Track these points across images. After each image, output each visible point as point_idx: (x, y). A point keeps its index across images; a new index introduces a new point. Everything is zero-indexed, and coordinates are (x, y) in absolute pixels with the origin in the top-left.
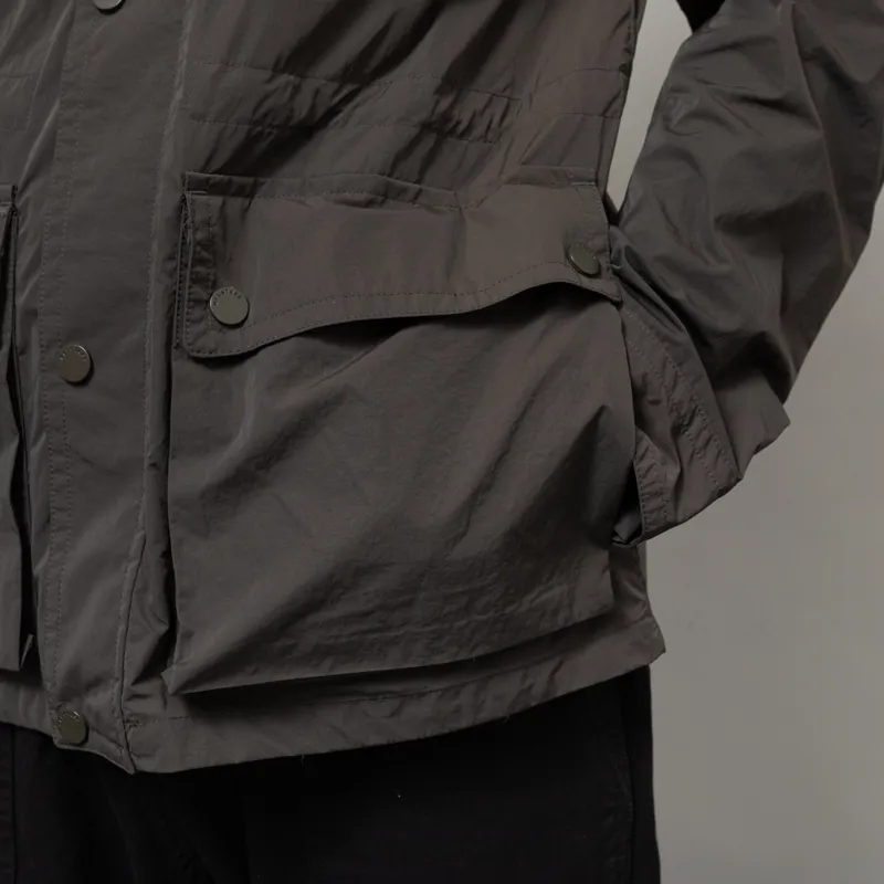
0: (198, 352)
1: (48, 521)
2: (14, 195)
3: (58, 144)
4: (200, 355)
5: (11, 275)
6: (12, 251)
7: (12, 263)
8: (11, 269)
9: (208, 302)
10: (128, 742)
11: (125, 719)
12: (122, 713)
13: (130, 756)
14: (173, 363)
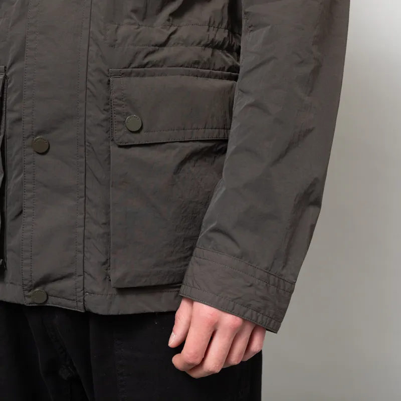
0: (121, 143)
1: (21, 212)
2: (5, 70)
3: (26, 49)
4: (121, 144)
5: (5, 105)
6: (5, 95)
7: (5, 99)
8: (5, 102)
9: (124, 122)
10: (84, 300)
11: (85, 291)
12: (84, 288)
13: (84, 306)
14: (111, 147)
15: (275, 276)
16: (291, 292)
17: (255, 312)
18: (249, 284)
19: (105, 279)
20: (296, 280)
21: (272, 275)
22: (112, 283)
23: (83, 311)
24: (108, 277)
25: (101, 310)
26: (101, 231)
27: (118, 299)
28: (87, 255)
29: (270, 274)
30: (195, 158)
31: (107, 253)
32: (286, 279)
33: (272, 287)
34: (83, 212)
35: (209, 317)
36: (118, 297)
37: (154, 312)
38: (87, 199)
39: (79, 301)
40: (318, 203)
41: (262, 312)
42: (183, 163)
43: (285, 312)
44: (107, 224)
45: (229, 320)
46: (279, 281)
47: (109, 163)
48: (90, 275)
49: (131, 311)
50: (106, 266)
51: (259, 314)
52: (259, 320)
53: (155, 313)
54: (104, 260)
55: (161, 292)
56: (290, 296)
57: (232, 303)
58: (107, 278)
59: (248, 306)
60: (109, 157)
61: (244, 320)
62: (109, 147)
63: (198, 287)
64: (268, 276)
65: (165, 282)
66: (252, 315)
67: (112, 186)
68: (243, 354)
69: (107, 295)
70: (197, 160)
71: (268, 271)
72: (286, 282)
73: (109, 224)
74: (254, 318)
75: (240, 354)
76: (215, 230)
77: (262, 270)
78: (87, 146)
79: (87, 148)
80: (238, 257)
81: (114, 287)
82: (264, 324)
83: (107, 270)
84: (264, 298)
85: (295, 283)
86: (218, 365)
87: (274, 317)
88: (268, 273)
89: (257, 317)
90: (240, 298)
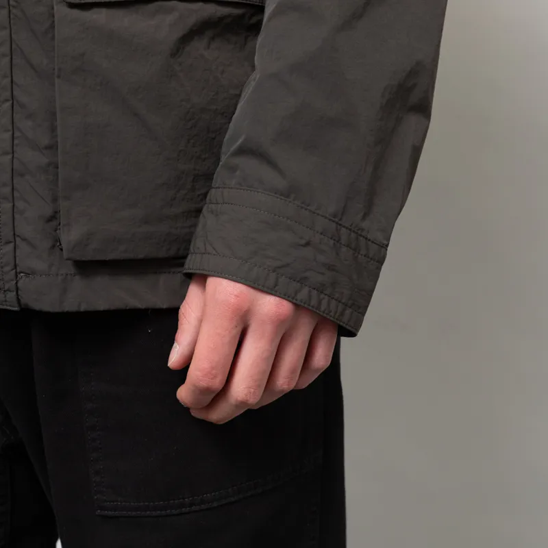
10: (17, 289)
11: (18, 271)
12: (15, 266)
13: (18, 298)
14: (55, 7)
15: (350, 230)
16: (381, 261)
17: (315, 292)
18: (303, 242)
19: (54, 246)
20: (389, 240)
21: (344, 227)
22: (65, 253)
23: (16, 309)
24: (58, 244)
25: (47, 303)
26: (44, 160)
27: (78, 284)
28: (20, 205)
29: (340, 225)
30: (209, 33)
31: (55, 200)
32: (369, 237)
33: (344, 249)
34: (10, 128)
35: (233, 300)
36: (77, 277)
37: (143, 307)
38: (15, 103)
39: (9, 290)
40: (424, 108)
41: (327, 292)
42: (186, 38)
43: (371, 296)
44: (52, 147)
45: (269, 306)
46: (357, 239)
47: (53, 38)
48: (24, 240)
49: (102, 305)
50: (54, 223)
51: (322, 296)
52: (323, 307)
53: (146, 310)
54: (48, 211)
55: (156, 273)
56: (379, 269)
57: (273, 276)
58: (56, 244)
59: (303, 281)
60: (52, 26)
61: (297, 306)
62: (53, 8)
63: (214, 252)
64: (337, 230)
65: (162, 254)
66: (310, 296)
67: (59, 77)
68: (299, 371)
69: (57, 275)
70: (213, 38)
71: (336, 220)
72: (370, 243)
73: (57, 149)
74: (314, 302)
75: (293, 371)
76: (242, 151)
77: (326, 218)
78: (14, 7)
79: (14, 11)
80: (282, 195)
81: (68, 259)
82: (332, 314)
83: (56, 230)
84: (331, 268)
85: (387, 245)
86: (252, 390)
87: (350, 302)
88: (337, 223)
89: (320, 303)
90: (287, 265)
